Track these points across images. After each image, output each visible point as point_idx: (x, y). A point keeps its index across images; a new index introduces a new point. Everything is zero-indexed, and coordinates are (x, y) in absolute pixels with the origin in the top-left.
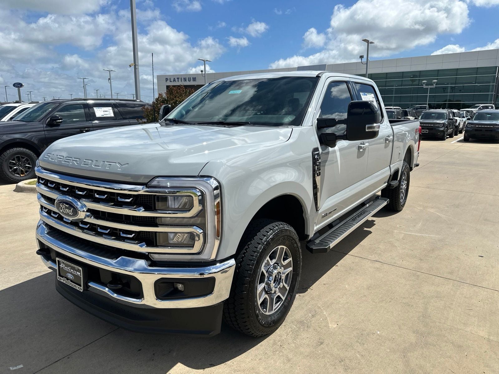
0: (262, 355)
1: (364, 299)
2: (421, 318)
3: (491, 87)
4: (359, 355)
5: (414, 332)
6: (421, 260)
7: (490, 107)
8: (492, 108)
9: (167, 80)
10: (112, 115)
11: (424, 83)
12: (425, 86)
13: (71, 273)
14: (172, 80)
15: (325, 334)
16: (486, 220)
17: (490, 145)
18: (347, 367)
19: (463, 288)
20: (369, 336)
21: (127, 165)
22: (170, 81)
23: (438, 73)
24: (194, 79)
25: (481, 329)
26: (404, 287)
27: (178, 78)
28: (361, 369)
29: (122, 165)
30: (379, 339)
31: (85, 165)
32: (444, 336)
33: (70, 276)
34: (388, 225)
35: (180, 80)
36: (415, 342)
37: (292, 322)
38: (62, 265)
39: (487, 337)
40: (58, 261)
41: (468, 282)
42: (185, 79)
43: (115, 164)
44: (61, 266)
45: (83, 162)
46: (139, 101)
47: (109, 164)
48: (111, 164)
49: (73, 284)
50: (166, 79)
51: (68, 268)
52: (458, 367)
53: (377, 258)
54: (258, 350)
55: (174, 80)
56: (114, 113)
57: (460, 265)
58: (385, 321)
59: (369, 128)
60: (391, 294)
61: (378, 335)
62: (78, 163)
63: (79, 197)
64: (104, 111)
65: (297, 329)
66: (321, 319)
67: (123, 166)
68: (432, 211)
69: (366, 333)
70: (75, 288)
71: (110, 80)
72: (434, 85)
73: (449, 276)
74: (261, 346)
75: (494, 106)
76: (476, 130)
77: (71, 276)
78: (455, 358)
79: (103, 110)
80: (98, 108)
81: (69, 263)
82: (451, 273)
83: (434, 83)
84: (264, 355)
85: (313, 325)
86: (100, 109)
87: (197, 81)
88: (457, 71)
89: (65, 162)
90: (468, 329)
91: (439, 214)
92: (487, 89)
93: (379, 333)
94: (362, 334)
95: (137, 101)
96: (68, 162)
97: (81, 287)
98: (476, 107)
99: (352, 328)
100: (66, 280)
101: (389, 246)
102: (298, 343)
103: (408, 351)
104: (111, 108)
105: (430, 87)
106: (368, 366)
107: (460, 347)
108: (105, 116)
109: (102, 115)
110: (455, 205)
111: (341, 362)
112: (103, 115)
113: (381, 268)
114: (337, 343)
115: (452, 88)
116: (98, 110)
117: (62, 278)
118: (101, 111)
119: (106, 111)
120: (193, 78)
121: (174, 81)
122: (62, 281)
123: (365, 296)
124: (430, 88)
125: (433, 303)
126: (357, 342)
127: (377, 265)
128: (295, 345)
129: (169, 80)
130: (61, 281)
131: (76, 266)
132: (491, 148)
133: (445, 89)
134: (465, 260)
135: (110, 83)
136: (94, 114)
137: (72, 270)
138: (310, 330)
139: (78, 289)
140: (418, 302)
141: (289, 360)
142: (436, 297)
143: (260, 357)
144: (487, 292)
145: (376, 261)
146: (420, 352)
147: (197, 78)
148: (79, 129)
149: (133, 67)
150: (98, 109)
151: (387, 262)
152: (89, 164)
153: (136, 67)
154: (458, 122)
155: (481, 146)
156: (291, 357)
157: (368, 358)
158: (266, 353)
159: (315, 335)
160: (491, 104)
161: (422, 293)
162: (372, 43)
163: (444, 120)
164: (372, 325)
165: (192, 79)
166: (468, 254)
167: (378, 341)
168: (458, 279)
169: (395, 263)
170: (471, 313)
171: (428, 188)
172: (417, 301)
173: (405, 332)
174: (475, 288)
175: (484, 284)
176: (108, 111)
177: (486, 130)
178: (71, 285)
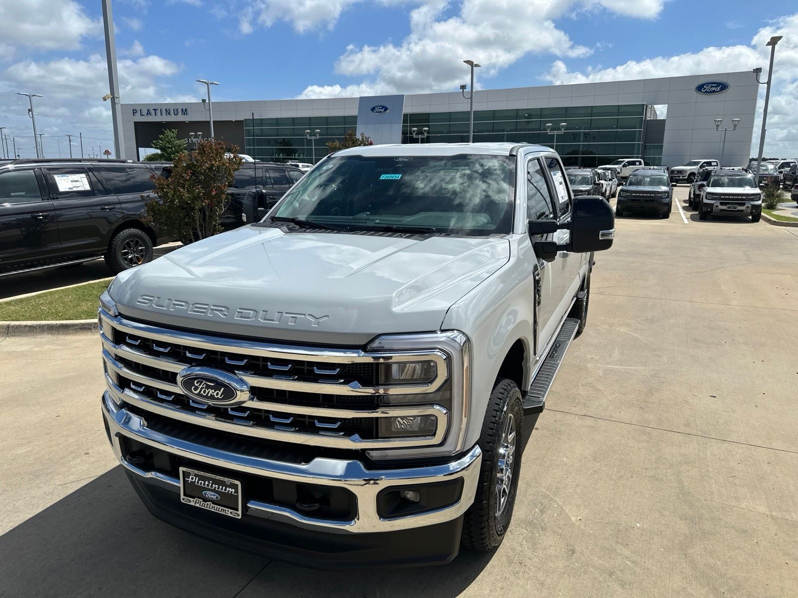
0: (501, 582)
1: (596, 476)
2: (681, 495)
3: (637, 134)
4: (629, 561)
5: (681, 518)
6: (642, 408)
7: (638, 163)
8: (640, 164)
9: (134, 112)
10: (88, 187)
11: (548, 127)
12: (549, 132)
13: (214, 491)
14: (145, 112)
15: (570, 537)
16: (695, 340)
17: (653, 222)
18: (622, 581)
19: (712, 446)
20: (628, 532)
21: (326, 318)
22: (141, 115)
23: (566, 112)
24: (185, 112)
25: (758, 503)
26: (639, 452)
27: (155, 110)
28: (641, 581)
29: (317, 318)
30: (643, 534)
31: (241, 317)
32: (720, 519)
33: (210, 495)
34: (574, 357)
35: (158, 112)
36: (689, 532)
37: (519, 525)
38: (192, 478)
39: (770, 514)
40: (183, 472)
41: (713, 436)
42: (168, 112)
43: (303, 316)
44: (190, 479)
45: (237, 313)
46: (132, 161)
47: (292, 317)
48: (296, 317)
49: (219, 507)
50: (133, 110)
51: (207, 483)
52: (754, 561)
53: (584, 412)
54: (491, 574)
55: (149, 113)
56: (91, 183)
57: (693, 412)
58: (639, 506)
59: (603, 235)
60: (627, 464)
61: (639, 528)
62: (225, 315)
63: (231, 369)
64: (72, 181)
65: (530, 535)
66: (555, 515)
67: (321, 320)
68: (623, 330)
69: (623, 528)
70: (224, 513)
71: (30, 112)
72: (563, 129)
73: (687, 431)
74: (493, 567)
75: (642, 160)
76: (633, 200)
77: (214, 496)
78: (745, 548)
79: (70, 180)
80: (62, 176)
81: (210, 475)
82: (687, 425)
83: (563, 126)
84: (504, 581)
85: (548, 525)
86: (65, 178)
87: (189, 115)
88: (592, 111)
89: (194, 311)
90: (744, 505)
91: (635, 335)
92: (632, 136)
93: (638, 525)
94: (619, 531)
95: (128, 161)
96: (204, 312)
97: (238, 511)
98: (619, 163)
99: (601, 523)
100: (202, 503)
101: (592, 391)
102: (541, 555)
103: (686, 547)
104: (84, 175)
105: (556, 132)
106: (647, 576)
107: (744, 531)
108: (75, 189)
109: (69, 189)
110: (647, 319)
111: (611, 576)
112: (72, 189)
113: (595, 425)
114: (593, 549)
115: (585, 134)
116: (61, 180)
117: (192, 499)
118: (66, 180)
119: (76, 181)
120: (182, 109)
121: (147, 114)
122: (192, 504)
123: (595, 472)
124: (557, 135)
125: (685, 473)
126: (618, 542)
127: (589, 422)
128: (539, 559)
129: (139, 111)
130: (190, 504)
131: (226, 479)
132: (656, 226)
133: (575, 137)
134: (697, 404)
135: (32, 117)
136: (55, 186)
137: (217, 486)
138: (549, 534)
139: (230, 515)
140: (666, 472)
141: (542, 584)
142: (686, 463)
143: (500, 585)
144: (742, 448)
145: (585, 416)
146: (702, 546)
147: (189, 111)
148: (30, 215)
149: (109, 101)
150: (62, 178)
151: (600, 416)
152: (251, 316)
153: (114, 101)
154: (605, 186)
155: (642, 223)
156: (543, 579)
157: (642, 564)
158: (506, 577)
159: (558, 539)
160: (639, 158)
161: (665, 458)
162: (477, 66)
163: (589, 185)
164: (625, 515)
165: (180, 111)
166: (696, 395)
167: (643, 538)
168: (700, 432)
169: (611, 416)
170: (737, 482)
171: (601, 293)
172: (664, 471)
173: (671, 520)
174: (726, 445)
175: (734, 437)
176: (80, 180)
177: (646, 201)
178: (213, 510)
